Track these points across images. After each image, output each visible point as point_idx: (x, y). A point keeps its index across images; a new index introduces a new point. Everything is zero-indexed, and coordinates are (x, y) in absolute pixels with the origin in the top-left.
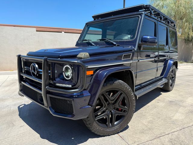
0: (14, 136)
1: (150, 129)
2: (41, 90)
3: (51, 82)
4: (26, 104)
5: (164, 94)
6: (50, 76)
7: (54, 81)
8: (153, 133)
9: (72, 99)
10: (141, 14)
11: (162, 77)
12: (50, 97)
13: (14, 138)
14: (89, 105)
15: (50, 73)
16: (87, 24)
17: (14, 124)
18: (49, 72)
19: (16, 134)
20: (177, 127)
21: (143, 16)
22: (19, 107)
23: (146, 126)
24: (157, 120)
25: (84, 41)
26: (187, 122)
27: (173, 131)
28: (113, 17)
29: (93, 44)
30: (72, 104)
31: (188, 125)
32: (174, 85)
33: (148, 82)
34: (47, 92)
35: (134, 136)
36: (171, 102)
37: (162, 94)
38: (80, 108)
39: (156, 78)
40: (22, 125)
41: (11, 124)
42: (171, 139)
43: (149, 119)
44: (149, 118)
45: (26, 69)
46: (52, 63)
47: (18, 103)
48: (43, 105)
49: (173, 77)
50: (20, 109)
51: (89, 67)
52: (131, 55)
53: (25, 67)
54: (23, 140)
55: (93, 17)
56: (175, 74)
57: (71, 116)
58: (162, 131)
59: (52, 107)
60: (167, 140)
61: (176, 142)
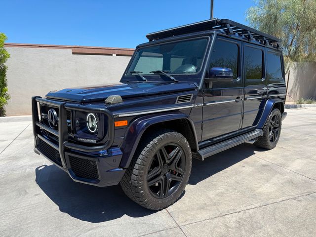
0: (25, 206)
1: (215, 204)
2: (58, 145)
3: (72, 135)
4: (48, 165)
5: (258, 154)
6: (70, 127)
7: (75, 135)
8: (218, 210)
9: (96, 160)
10: (211, 35)
11: (254, 126)
12: (70, 156)
13: (24, 209)
14: (120, 167)
15: (69, 123)
16: (138, 47)
17: (27, 191)
18: (68, 121)
19: (27, 205)
20: (256, 203)
21: (214, 37)
22: (37, 170)
23: (212, 200)
24: (232, 192)
25: (133, 74)
26: (275, 197)
27: (248, 207)
28: (174, 37)
29: (144, 79)
30: (96, 166)
31: (275, 201)
32: (278, 140)
33: (226, 136)
34: (66, 150)
35: (189, 213)
36: (264, 166)
37: (255, 154)
38: (107, 171)
39: (241, 129)
40: (38, 193)
41: (23, 192)
42: (240, 219)
43: (220, 191)
44: (220, 188)
45: (43, 117)
46: (72, 111)
47: (37, 163)
48: (62, 166)
49: (275, 128)
50: (38, 172)
51: (120, 116)
52: (192, 97)
53: (43, 114)
54: (35, 212)
55: (148, 37)
56: (280, 123)
57: (95, 181)
58: (232, 208)
59: (72, 170)
60: (234, 219)
61: (245, 223)
